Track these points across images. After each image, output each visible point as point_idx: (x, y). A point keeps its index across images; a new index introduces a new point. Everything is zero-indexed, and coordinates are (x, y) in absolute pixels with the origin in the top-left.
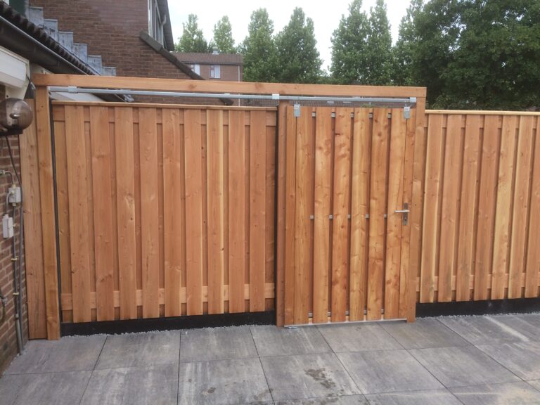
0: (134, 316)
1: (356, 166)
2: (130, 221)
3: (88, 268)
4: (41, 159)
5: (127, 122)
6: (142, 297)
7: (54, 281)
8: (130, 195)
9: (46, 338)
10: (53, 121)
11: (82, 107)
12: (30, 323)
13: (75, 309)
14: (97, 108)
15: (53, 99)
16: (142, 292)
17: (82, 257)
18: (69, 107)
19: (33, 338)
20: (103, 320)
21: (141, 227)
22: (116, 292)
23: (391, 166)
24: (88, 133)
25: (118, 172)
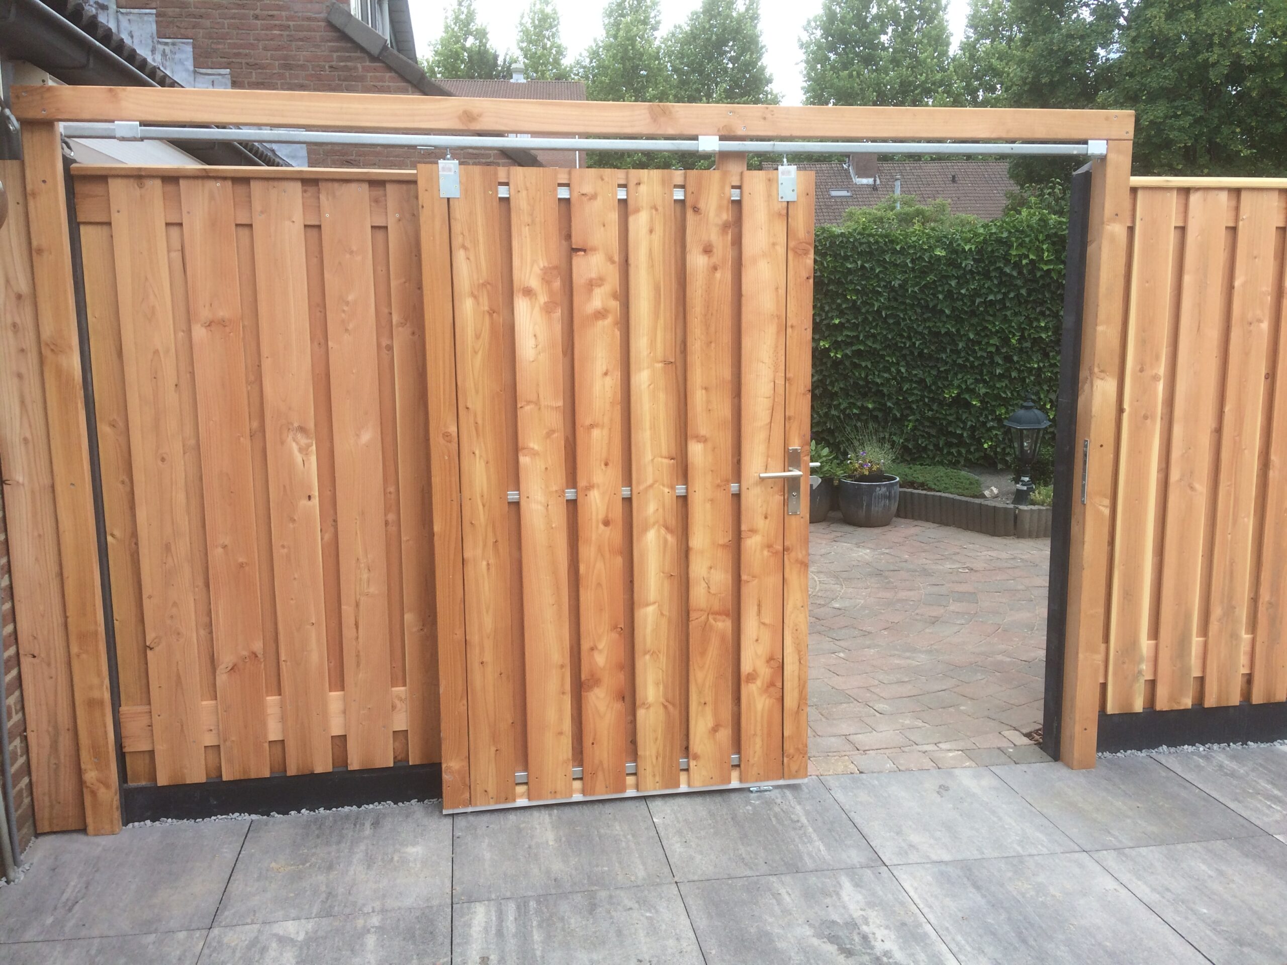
0: (322, 764)
1: (641, 344)
2: (304, 502)
3: (192, 635)
4: (47, 331)
5: (287, 223)
6: (344, 712)
7: (99, 674)
8: (302, 429)
9: (83, 830)
10: (79, 224)
11: (158, 183)
12: (38, 791)
13: (161, 749)
14: (200, 182)
15: (74, 161)
16: (344, 699)
17: (175, 604)
18: (119, 181)
19: (47, 829)
20: (238, 776)
21: (335, 521)
22: (272, 700)
23: (746, 343)
24: (176, 256)
25: (266, 364)
